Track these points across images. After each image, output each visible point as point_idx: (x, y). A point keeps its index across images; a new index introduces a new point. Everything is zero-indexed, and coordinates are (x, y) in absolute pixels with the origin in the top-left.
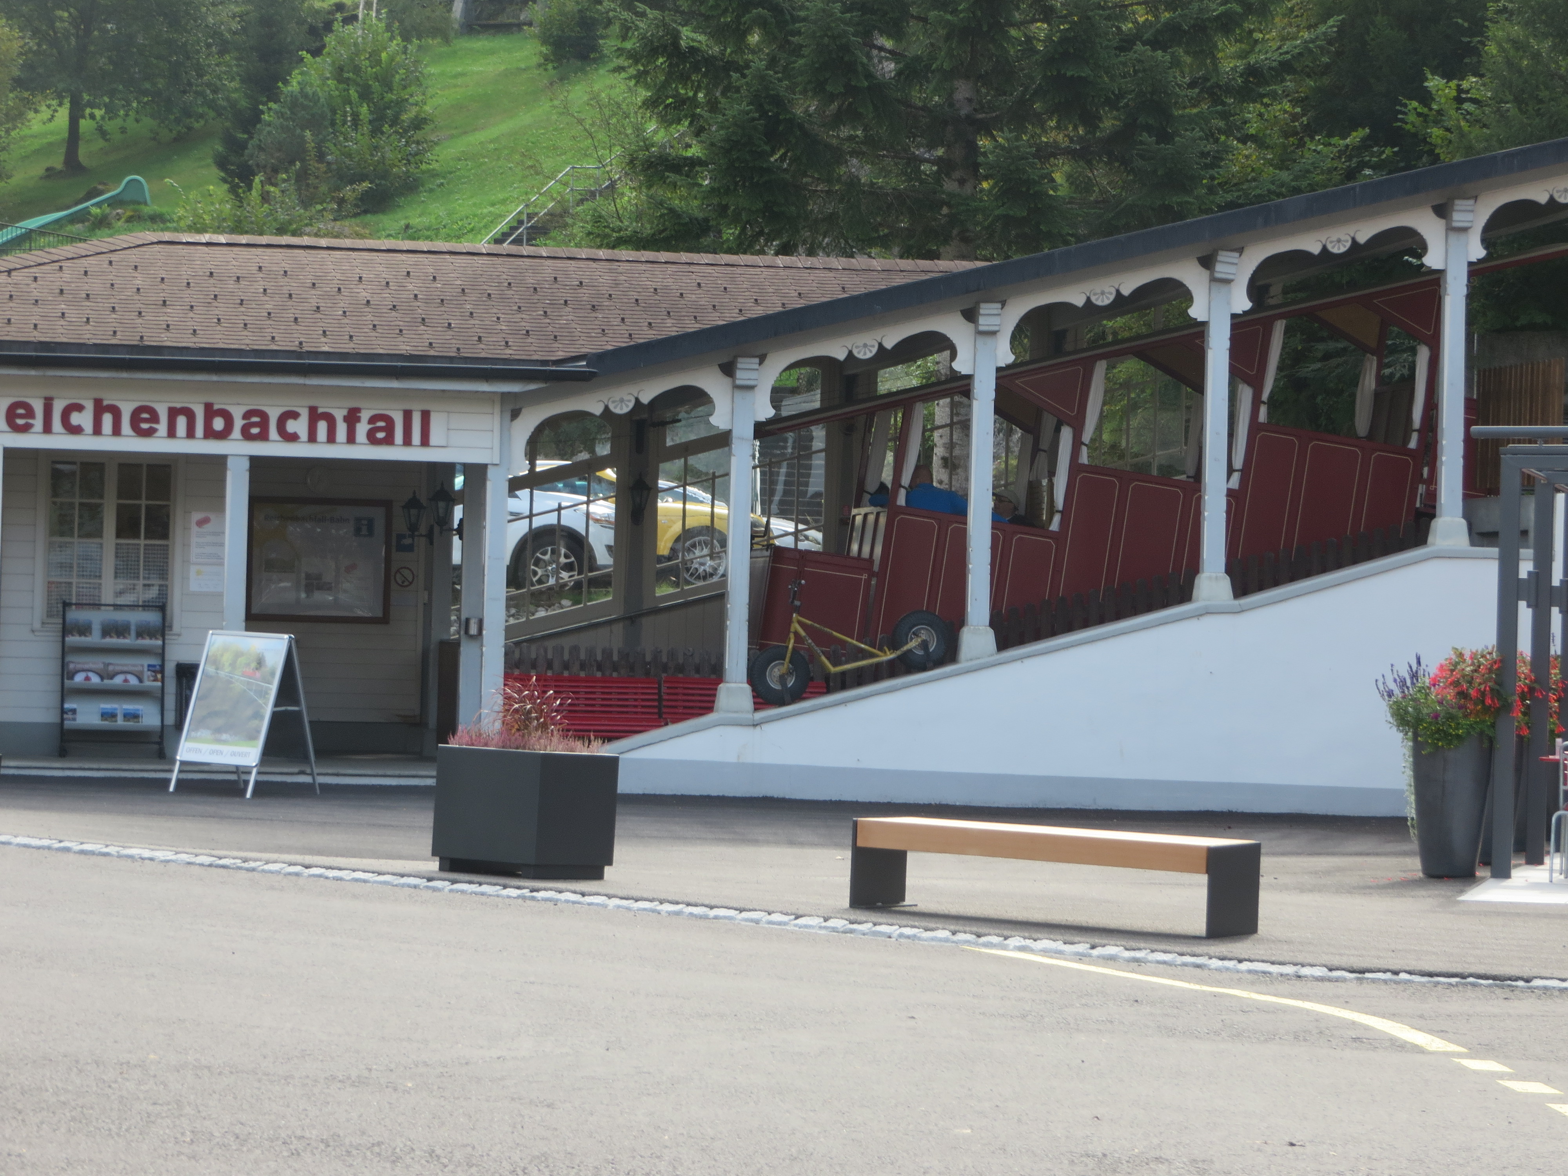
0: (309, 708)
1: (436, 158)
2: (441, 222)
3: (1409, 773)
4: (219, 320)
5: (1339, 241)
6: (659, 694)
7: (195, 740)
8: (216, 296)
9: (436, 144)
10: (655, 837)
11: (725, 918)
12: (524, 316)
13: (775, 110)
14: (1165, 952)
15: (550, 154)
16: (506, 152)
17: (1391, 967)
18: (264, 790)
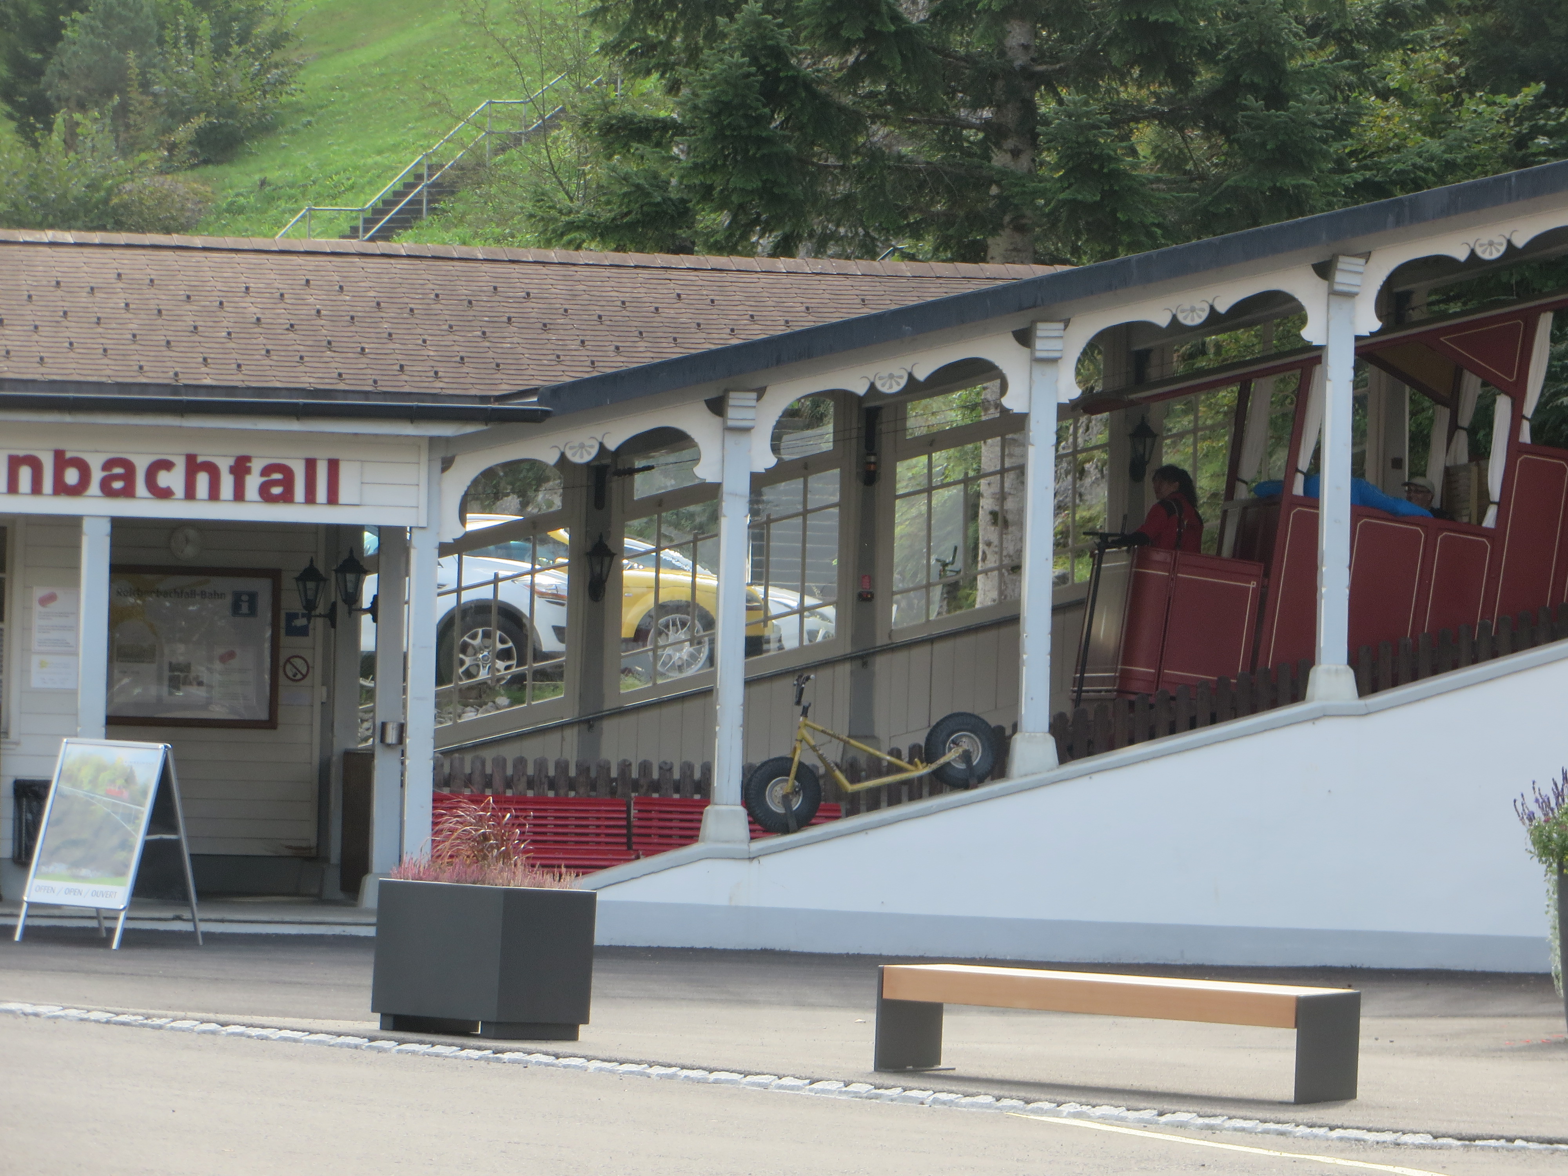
0: (189, 837)
1: (299, 86)
2: (310, 176)
3: (1553, 912)
4: (71, 344)
5: (1491, 244)
6: (628, 819)
7: (46, 876)
8: (65, 313)
9: (300, 67)
10: (628, 997)
11: (727, 1081)
12: (456, 338)
13: (774, 65)
14: (1245, 1119)
15: (458, 83)
16: (396, 78)
17: (1505, 1134)
18: (132, 939)
